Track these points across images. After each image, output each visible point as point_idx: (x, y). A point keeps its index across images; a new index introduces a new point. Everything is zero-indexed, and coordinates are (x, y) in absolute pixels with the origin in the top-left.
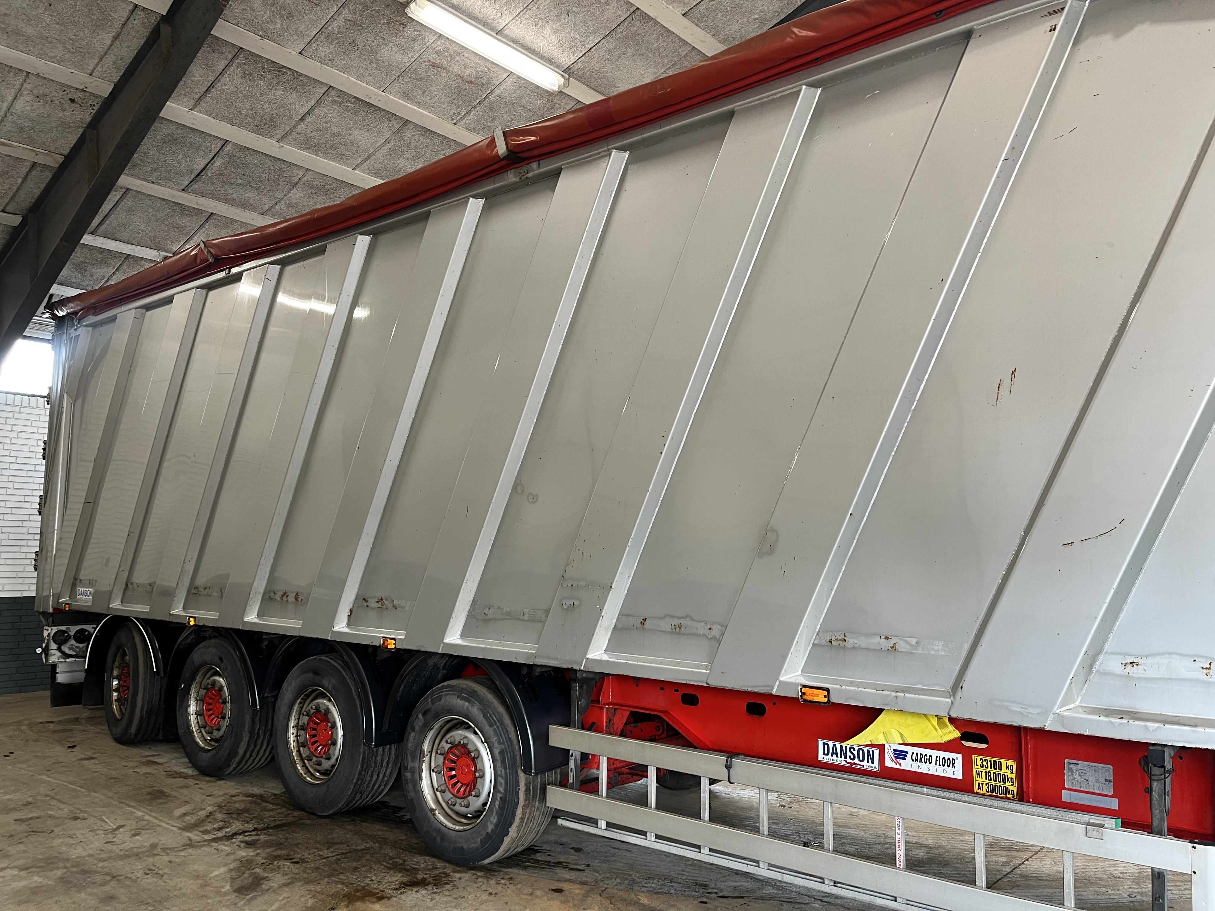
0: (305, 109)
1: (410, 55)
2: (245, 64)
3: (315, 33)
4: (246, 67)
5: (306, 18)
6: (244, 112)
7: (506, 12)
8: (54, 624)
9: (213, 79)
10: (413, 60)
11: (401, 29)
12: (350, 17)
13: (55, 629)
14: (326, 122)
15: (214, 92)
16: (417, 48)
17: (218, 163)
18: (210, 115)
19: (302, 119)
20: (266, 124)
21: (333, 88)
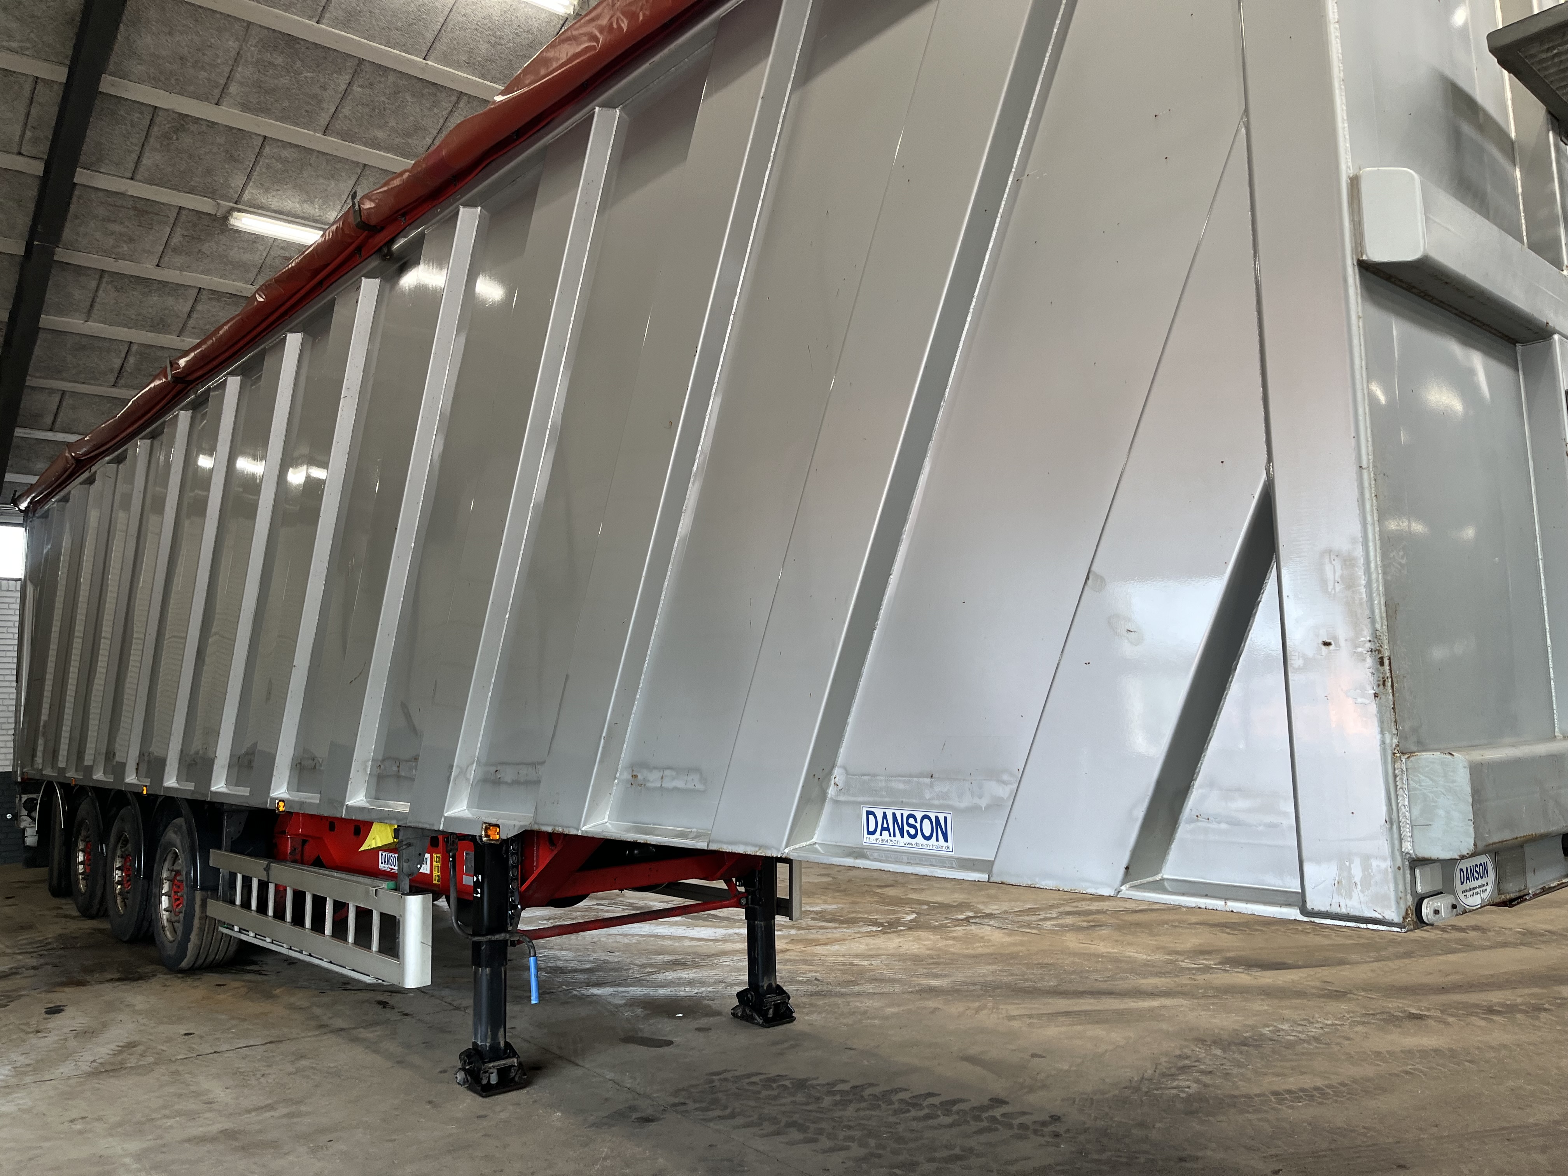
0: (187, 309)
1: (259, 254)
2: (112, 281)
3: (161, 249)
4: (115, 283)
5: (146, 239)
6: (133, 317)
7: (328, 209)
8: (25, 792)
9: (91, 295)
10: (264, 257)
11: (237, 235)
12: (185, 233)
13: (25, 797)
14: (213, 316)
15: (97, 306)
16: (261, 248)
17: (131, 360)
18: (104, 323)
19: (189, 315)
20: (158, 324)
21: (204, 289)
